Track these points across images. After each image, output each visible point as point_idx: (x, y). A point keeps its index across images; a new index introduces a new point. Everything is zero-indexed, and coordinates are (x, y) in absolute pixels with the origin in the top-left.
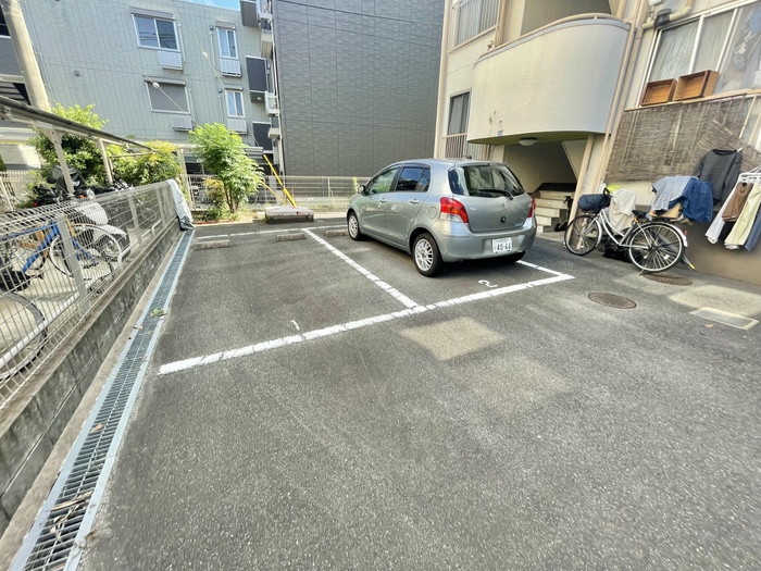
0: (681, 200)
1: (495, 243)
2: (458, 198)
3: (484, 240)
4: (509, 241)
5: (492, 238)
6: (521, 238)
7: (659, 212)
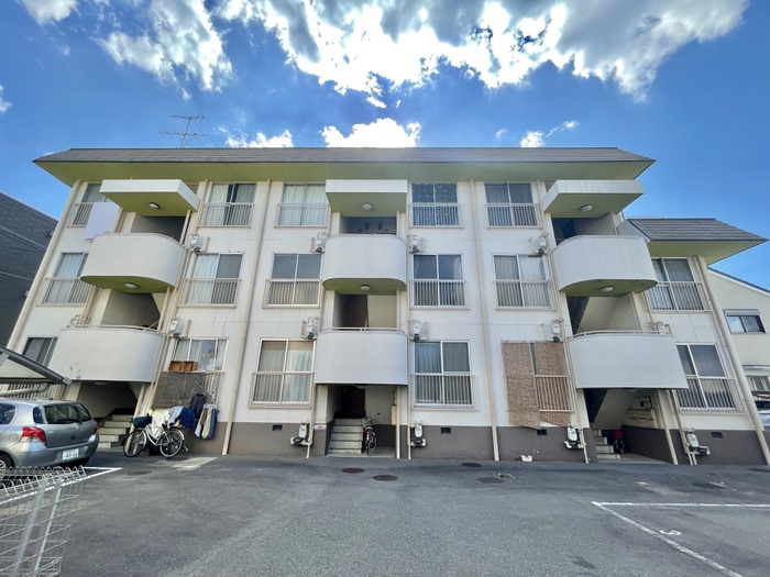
0: (179, 417)
1: (65, 454)
2: (39, 426)
3: (57, 452)
4: (77, 451)
5: (62, 451)
6: (86, 448)
7: (171, 424)
